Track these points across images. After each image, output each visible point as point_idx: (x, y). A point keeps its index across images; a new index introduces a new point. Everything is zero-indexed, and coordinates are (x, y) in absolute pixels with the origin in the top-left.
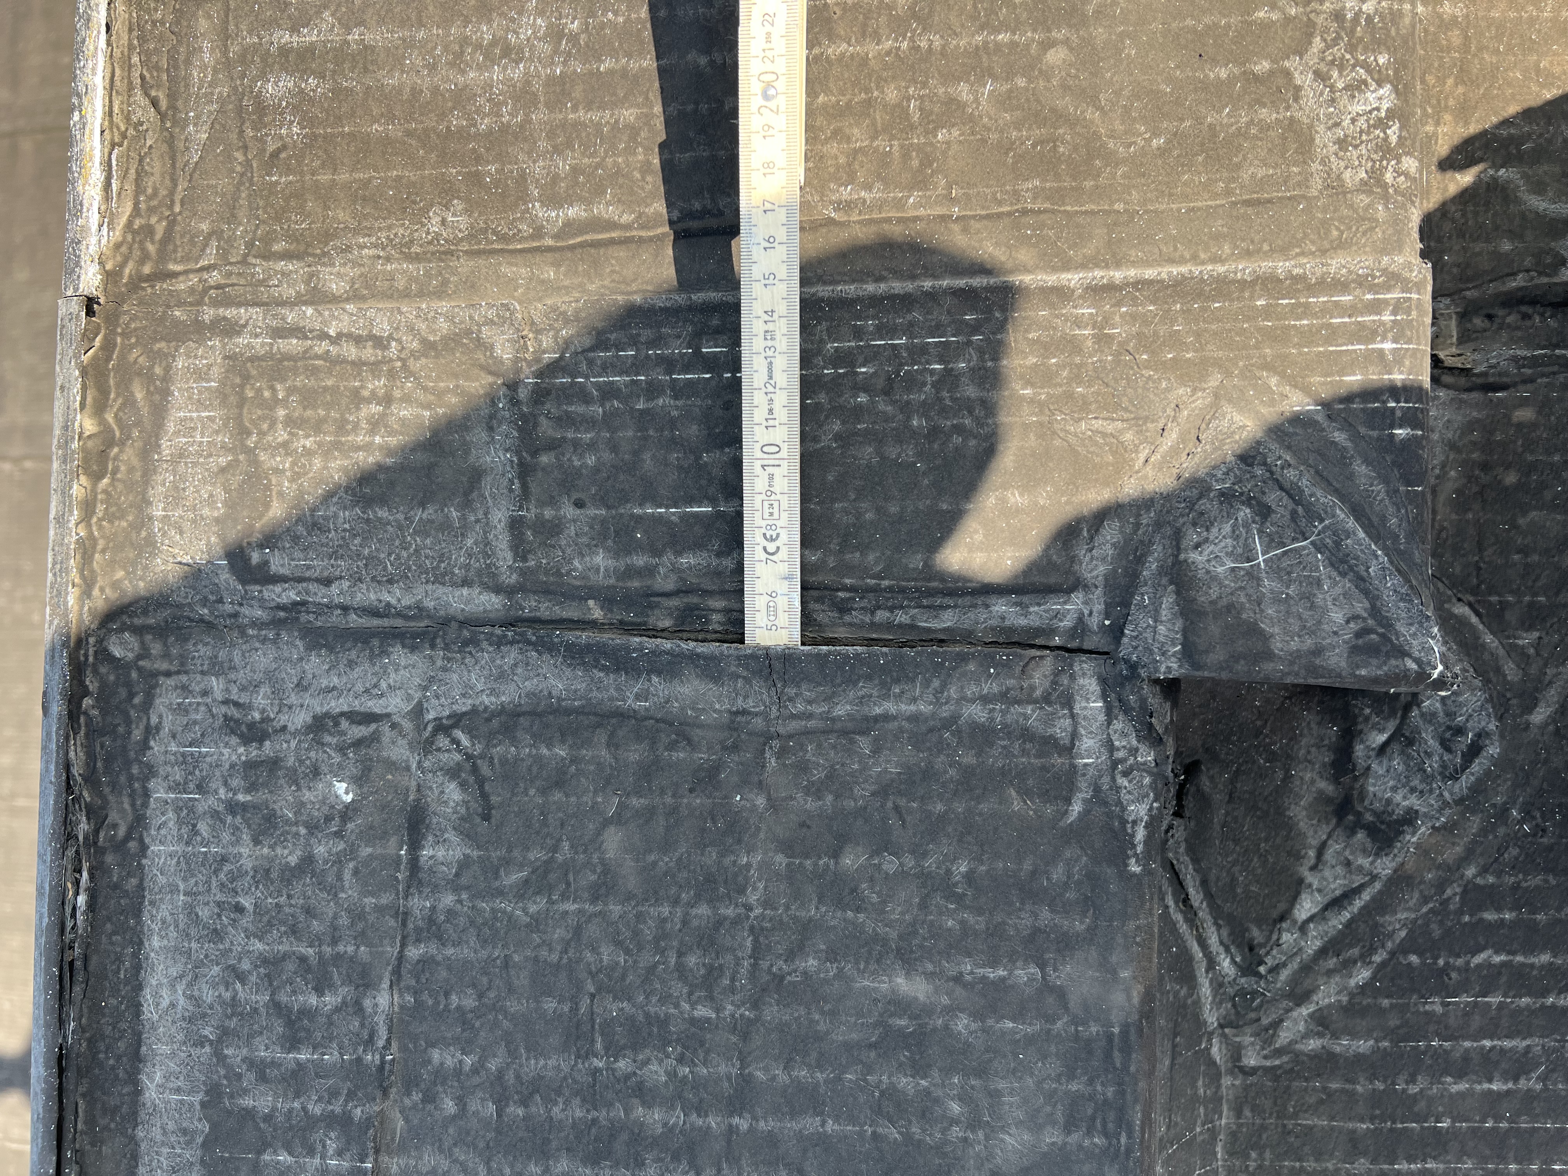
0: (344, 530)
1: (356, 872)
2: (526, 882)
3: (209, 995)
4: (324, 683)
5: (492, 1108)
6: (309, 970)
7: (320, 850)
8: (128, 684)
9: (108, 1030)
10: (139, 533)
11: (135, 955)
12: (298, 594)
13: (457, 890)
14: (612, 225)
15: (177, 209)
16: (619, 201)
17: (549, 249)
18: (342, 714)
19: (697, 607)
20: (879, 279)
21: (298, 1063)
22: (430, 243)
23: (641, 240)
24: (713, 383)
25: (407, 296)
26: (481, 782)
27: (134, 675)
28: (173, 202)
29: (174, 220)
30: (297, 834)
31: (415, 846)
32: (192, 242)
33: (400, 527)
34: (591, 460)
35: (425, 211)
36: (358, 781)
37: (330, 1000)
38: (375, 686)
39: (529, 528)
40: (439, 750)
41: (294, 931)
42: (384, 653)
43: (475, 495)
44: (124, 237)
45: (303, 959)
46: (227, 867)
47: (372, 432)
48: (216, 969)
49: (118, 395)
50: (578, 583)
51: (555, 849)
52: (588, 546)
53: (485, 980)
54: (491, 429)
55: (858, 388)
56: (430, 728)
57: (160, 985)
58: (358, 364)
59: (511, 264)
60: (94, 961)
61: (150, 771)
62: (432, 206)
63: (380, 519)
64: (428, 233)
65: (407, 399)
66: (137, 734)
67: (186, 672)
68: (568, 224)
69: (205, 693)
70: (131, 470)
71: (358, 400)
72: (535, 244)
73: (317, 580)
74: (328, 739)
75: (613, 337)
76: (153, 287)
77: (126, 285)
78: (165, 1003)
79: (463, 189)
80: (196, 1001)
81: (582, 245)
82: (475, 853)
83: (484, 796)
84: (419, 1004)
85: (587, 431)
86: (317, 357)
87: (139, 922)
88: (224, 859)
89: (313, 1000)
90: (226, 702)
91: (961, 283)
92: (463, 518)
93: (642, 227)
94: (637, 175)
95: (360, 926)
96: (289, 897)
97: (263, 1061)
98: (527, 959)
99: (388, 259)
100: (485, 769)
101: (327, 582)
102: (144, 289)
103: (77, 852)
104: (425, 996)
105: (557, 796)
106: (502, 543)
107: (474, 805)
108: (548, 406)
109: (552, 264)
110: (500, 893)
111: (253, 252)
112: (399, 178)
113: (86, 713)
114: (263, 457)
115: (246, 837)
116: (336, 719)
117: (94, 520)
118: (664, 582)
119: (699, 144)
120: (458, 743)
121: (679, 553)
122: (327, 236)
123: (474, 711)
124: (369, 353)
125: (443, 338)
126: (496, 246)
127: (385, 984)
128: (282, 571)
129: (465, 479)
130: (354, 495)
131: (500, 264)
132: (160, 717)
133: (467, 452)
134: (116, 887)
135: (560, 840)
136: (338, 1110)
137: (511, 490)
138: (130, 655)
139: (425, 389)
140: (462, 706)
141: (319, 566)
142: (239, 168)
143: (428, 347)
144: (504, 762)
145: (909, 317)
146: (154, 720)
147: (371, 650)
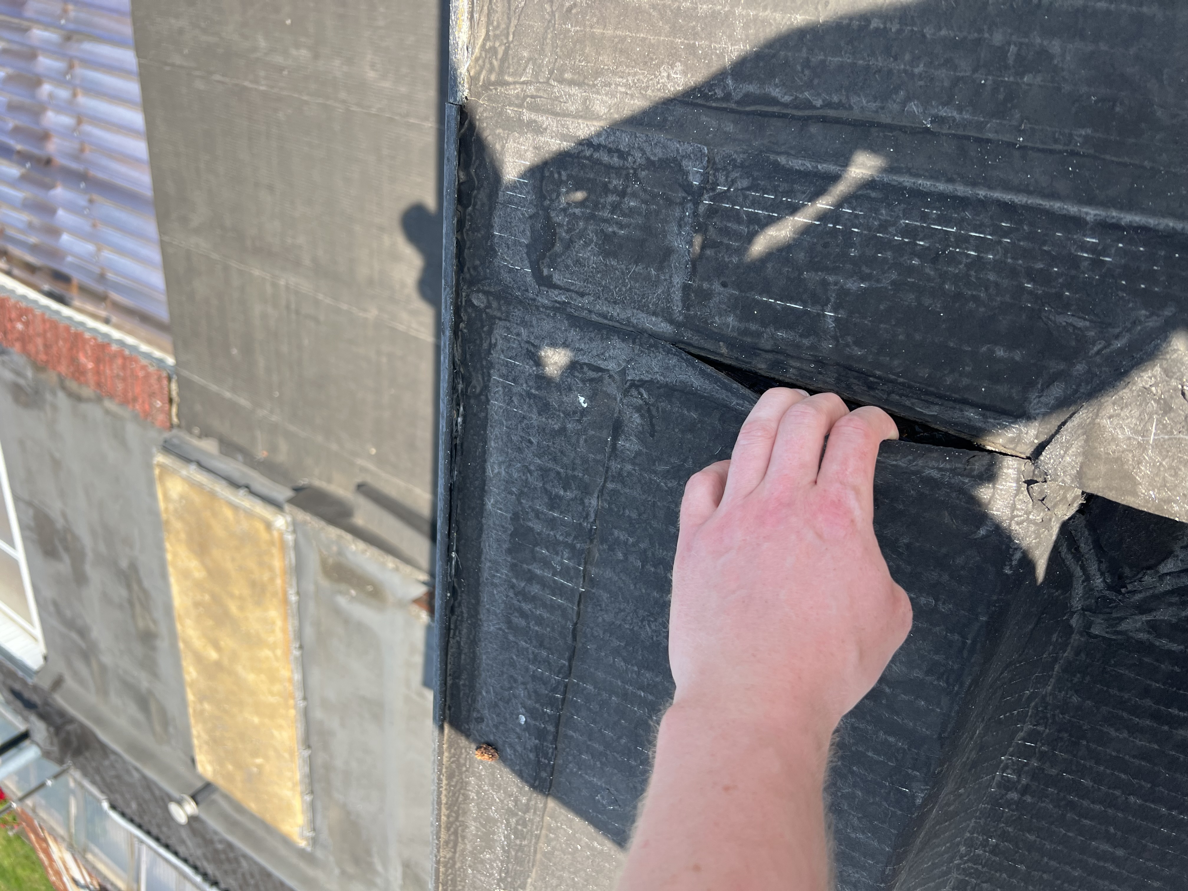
0: (593, 268)
1: (586, 441)
2: (668, 471)
3: (516, 475)
4: (577, 346)
5: (640, 564)
6: (560, 478)
7: (569, 426)
8: (481, 320)
9: (471, 476)
10: (487, 242)
11: (484, 447)
12: (566, 298)
13: (634, 464)
14: (774, 102)
15: (511, 38)
16: (784, 84)
17: (732, 111)
18: (585, 364)
19: (782, 362)
20: (950, 180)
21: (554, 516)
22: (659, 90)
23: (793, 117)
24: (820, 228)
25: (641, 124)
26: (651, 417)
27: (484, 316)
28: (508, 34)
29: (509, 47)
30: (559, 415)
31: (615, 438)
32: (518, 62)
33: (623, 273)
34: (735, 260)
35: (658, 66)
36: (590, 399)
37: (569, 495)
38: (602, 354)
39: (693, 292)
40: (632, 396)
41: (555, 459)
42: (608, 338)
43: (666, 264)
44: (481, 54)
45: (558, 473)
46: (525, 422)
47: (612, 212)
48: (519, 465)
49: (477, 159)
50: (716, 331)
51: (685, 461)
52: (725, 310)
53: (643, 508)
54: (680, 226)
55: (914, 254)
56: (628, 384)
57: (494, 463)
58: (609, 168)
59: (707, 116)
60: (465, 444)
61: (491, 365)
62: (663, 63)
63: (612, 266)
64: (658, 83)
65: (634, 195)
66: (485, 346)
67: (509, 321)
68: (747, 95)
69: (518, 335)
70: (483, 205)
71: (606, 190)
72: (724, 105)
73: (577, 292)
74: (577, 374)
75: (762, 183)
76: (496, 89)
77: (481, 86)
78: (496, 471)
79: (683, 55)
80: (510, 476)
81: (753, 113)
82: (644, 450)
83: (652, 425)
84: (610, 509)
85: (735, 241)
86: (585, 158)
87: (485, 433)
88: (524, 417)
89: (562, 493)
90: (528, 342)
91: (1007, 197)
92: (658, 276)
93: (796, 107)
94: (799, 68)
95: (586, 466)
96: (554, 443)
97: (538, 510)
98: (664, 506)
99: (632, 96)
100: (654, 412)
101: (582, 295)
102: (491, 90)
103: (458, 396)
104: (613, 506)
105: (689, 436)
106: (677, 296)
107: (646, 427)
108: (715, 220)
109: (733, 122)
110: (655, 472)
111: (553, 77)
112: (644, 40)
113: (461, 331)
114: (553, 214)
115: (535, 410)
116: (582, 365)
117: (465, 230)
118: (765, 343)
119: (846, 52)
120: (642, 396)
121: (777, 329)
122: (598, 73)
123: (651, 381)
124: (615, 160)
125: (660, 159)
126: (699, 101)
127: (596, 495)
128: (558, 283)
129: (661, 253)
130: (600, 248)
131: (700, 114)
132: (496, 339)
133: (665, 237)
134: (475, 415)
135: (688, 457)
136: (570, 542)
137: (686, 267)
138: (482, 306)
139: (645, 191)
140: (647, 377)
141: (579, 284)
142: (547, 16)
143: (650, 164)
144: (664, 411)
145: (962, 214)
146: (493, 341)
147: (602, 335)
